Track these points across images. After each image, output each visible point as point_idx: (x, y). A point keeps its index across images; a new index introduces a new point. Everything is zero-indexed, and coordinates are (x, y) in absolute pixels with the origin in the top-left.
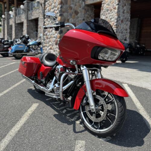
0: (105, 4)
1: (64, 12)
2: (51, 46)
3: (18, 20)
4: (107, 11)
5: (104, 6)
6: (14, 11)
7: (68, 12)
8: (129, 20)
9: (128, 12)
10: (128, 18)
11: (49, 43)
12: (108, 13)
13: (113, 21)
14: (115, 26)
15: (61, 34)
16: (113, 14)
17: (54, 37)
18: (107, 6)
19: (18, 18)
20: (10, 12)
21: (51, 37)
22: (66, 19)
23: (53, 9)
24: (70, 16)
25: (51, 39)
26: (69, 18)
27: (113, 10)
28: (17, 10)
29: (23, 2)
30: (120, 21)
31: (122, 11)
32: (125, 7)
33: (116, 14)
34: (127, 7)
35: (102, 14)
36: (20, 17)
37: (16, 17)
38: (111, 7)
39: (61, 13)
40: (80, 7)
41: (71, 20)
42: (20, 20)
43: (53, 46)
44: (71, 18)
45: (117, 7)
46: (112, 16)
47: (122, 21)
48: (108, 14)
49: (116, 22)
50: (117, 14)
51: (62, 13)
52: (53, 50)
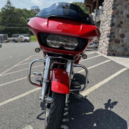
1: (117, 5)
2: (104, 39)
3: (97, 19)
6: (95, 13)
7: (122, 5)
11: (103, 36)
15: (113, 27)
17: (107, 31)
19: (98, 17)
20: (93, 14)
21: (105, 31)
22: (120, 12)
23: (108, 4)
24: (124, 9)
25: (105, 32)
26: (123, 10)
28: (98, 11)
29: (101, 3)
36: (99, 16)
37: (96, 17)
39: (113, 7)
41: (126, 12)
42: (99, 19)
43: (105, 39)
44: (127, 9)
51: (115, 6)
52: (105, 42)
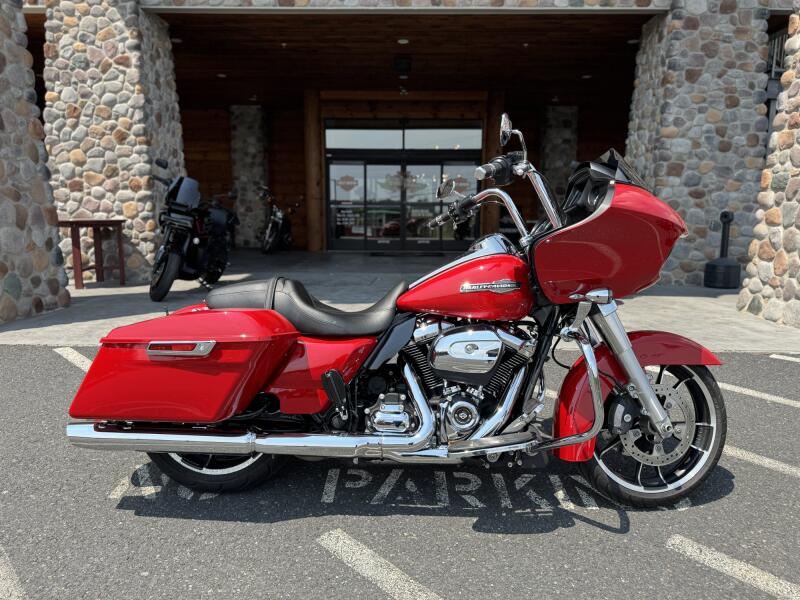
0: (66, 32)
4: (85, 69)
5: (62, 42)
8: (177, 115)
9: (168, 84)
10: (173, 108)
12: (93, 78)
13: (124, 116)
14: (137, 135)
16: (117, 83)
18: (78, 44)
27: (115, 65)
30: (153, 118)
31: (151, 77)
32: (158, 63)
33: (133, 85)
34: (163, 63)
35: (57, 78)
38: (103, 51)
40: (9, 36)
45: (134, 56)
46: (116, 93)
47: (159, 118)
48: (89, 82)
49: (140, 121)
50: (137, 87)
